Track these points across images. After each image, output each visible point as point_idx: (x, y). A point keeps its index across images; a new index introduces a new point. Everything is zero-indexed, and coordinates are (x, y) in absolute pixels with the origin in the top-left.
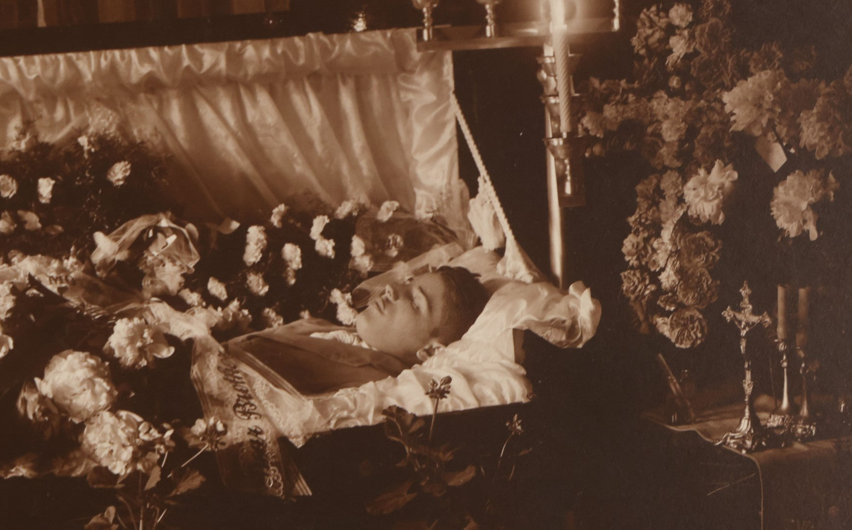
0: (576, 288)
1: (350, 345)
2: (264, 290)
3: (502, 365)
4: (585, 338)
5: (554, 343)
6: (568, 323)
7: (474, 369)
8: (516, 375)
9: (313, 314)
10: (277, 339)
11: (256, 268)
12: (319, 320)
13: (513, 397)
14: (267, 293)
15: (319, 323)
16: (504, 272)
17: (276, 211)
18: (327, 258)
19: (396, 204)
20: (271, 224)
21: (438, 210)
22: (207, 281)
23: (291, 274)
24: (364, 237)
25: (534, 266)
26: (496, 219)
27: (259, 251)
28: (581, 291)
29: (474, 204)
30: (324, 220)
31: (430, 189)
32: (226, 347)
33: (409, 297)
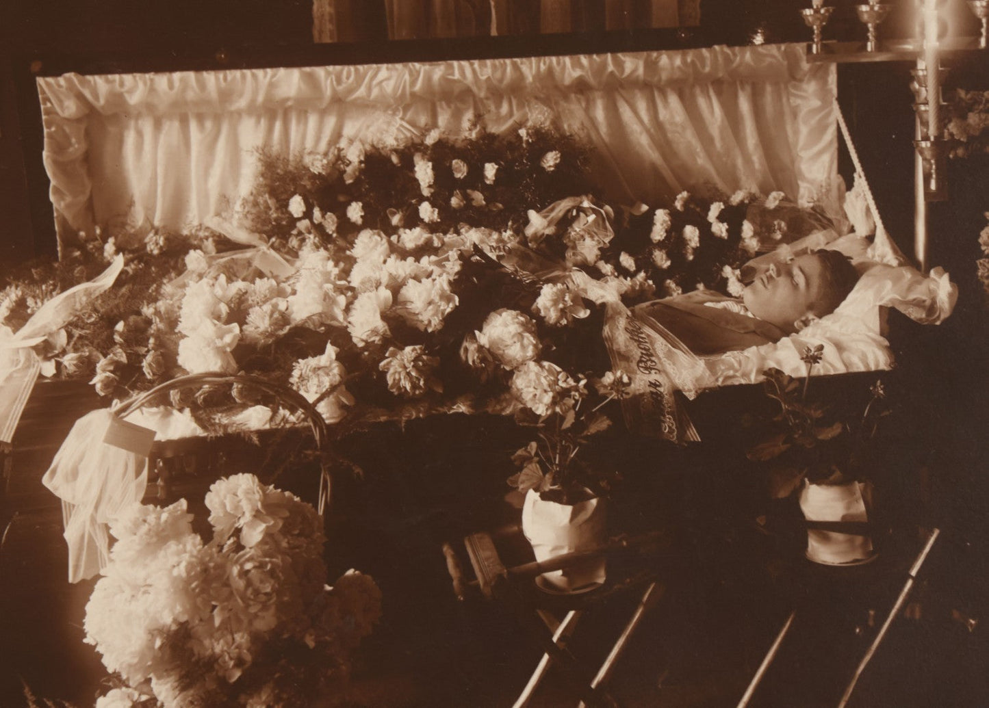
0: (936, 273)
1: (738, 314)
2: (666, 264)
3: (868, 337)
4: (943, 316)
5: (915, 320)
6: (928, 303)
7: (844, 340)
8: (880, 345)
9: (707, 287)
10: (675, 306)
11: (661, 245)
12: (712, 291)
13: (877, 365)
14: (669, 267)
15: (712, 294)
16: (873, 256)
17: (679, 197)
18: (721, 239)
19: (782, 194)
20: (675, 208)
21: (818, 200)
22: (619, 255)
23: (690, 251)
24: (753, 222)
25: (900, 253)
26: (868, 210)
27: (664, 230)
28: (941, 275)
29: (850, 196)
30: (720, 206)
31: (811, 182)
32: (632, 311)
33: (790, 275)
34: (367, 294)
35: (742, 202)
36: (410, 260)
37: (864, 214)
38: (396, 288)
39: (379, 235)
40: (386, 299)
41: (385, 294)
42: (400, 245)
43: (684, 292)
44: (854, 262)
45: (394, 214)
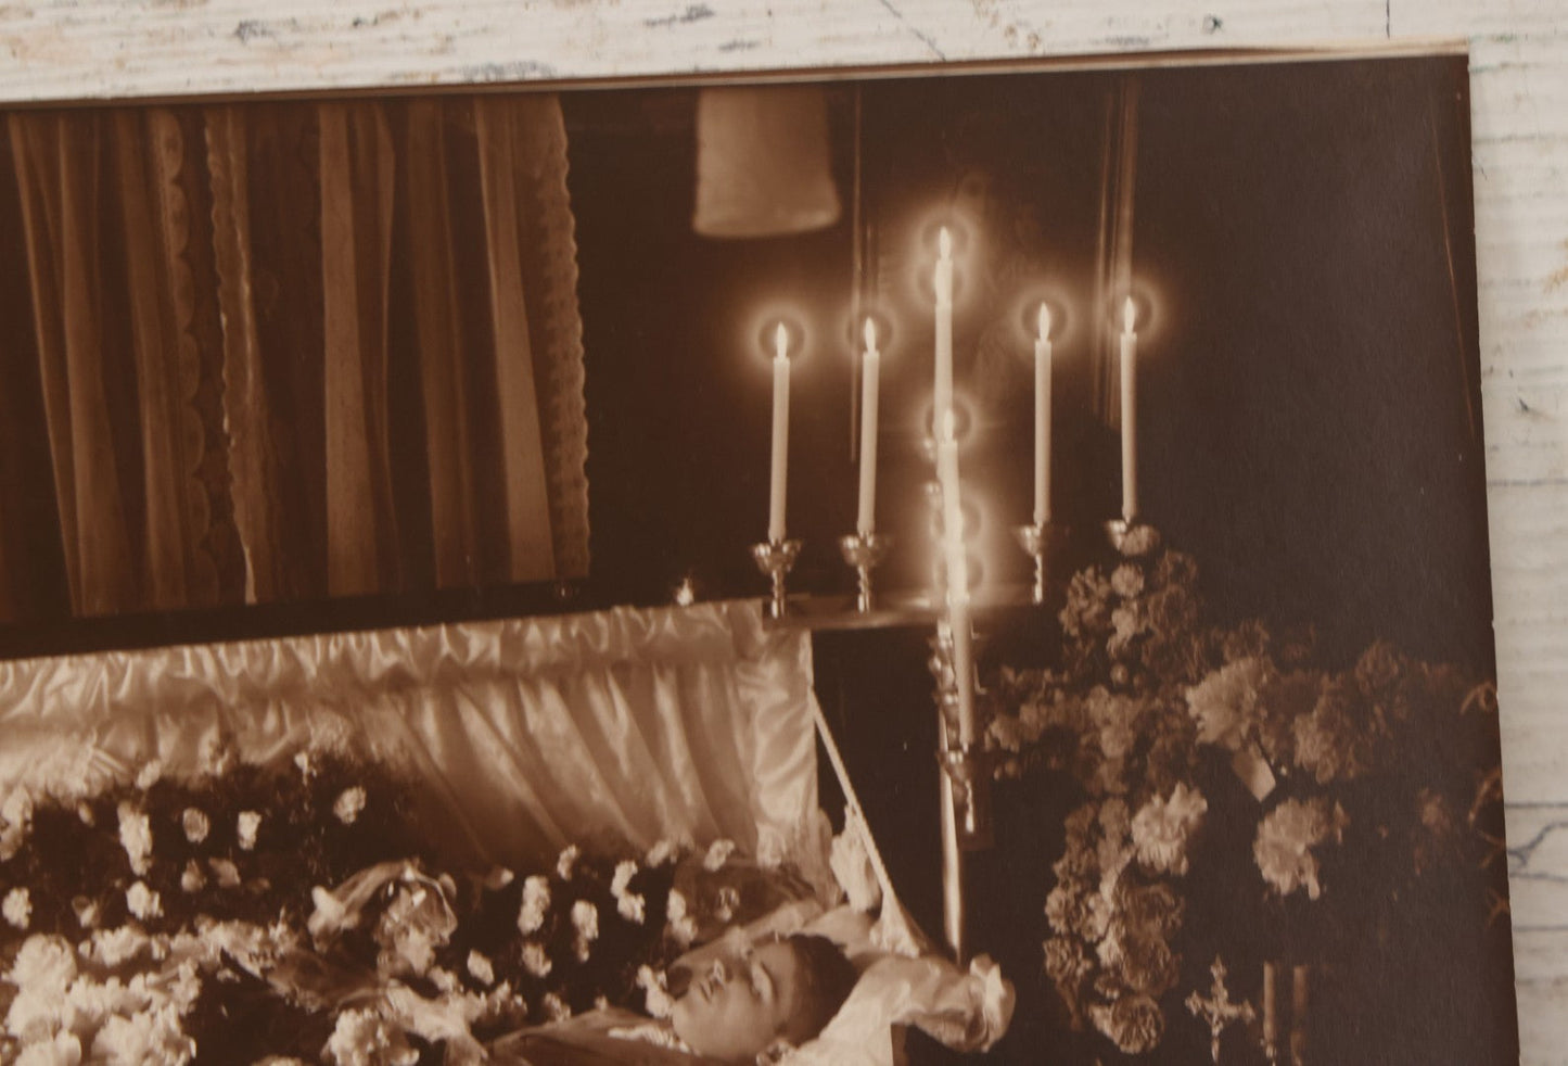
0: (980, 965)
1: (664, 1047)
2: (544, 969)
4: (993, 1037)
5: (949, 1045)
6: (969, 1015)
9: (612, 1003)
11: (535, 937)
12: (620, 1011)
14: (549, 973)
15: (620, 1016)
16: (880, 942)
17: (564, 856)
18: (633, 923)
19: (731, 846)
20: (558, 876)
21: (789, 852)
22: (466, 956)
23: (583, 944)
24: (685, 893)
25: (921, 934)
26: (869, 866)
27: (540, 913)
28: (987, 970)
29: (839, 844)
30: (630, 869)
31: (778, 824)
32: (491, 1052)
33: (747, 978)
34: (38, 1046)
35: (666, 861)
36: (113, 983)
37: (863, 872)
38: (88, 1032)
39: (59, 943)
40: (70, 1055)
41: (70, 1043)
42: (95, 957)
43: (576, 1012)
44: (850, 953)
45: (83, 907)
